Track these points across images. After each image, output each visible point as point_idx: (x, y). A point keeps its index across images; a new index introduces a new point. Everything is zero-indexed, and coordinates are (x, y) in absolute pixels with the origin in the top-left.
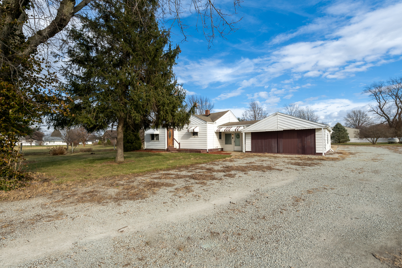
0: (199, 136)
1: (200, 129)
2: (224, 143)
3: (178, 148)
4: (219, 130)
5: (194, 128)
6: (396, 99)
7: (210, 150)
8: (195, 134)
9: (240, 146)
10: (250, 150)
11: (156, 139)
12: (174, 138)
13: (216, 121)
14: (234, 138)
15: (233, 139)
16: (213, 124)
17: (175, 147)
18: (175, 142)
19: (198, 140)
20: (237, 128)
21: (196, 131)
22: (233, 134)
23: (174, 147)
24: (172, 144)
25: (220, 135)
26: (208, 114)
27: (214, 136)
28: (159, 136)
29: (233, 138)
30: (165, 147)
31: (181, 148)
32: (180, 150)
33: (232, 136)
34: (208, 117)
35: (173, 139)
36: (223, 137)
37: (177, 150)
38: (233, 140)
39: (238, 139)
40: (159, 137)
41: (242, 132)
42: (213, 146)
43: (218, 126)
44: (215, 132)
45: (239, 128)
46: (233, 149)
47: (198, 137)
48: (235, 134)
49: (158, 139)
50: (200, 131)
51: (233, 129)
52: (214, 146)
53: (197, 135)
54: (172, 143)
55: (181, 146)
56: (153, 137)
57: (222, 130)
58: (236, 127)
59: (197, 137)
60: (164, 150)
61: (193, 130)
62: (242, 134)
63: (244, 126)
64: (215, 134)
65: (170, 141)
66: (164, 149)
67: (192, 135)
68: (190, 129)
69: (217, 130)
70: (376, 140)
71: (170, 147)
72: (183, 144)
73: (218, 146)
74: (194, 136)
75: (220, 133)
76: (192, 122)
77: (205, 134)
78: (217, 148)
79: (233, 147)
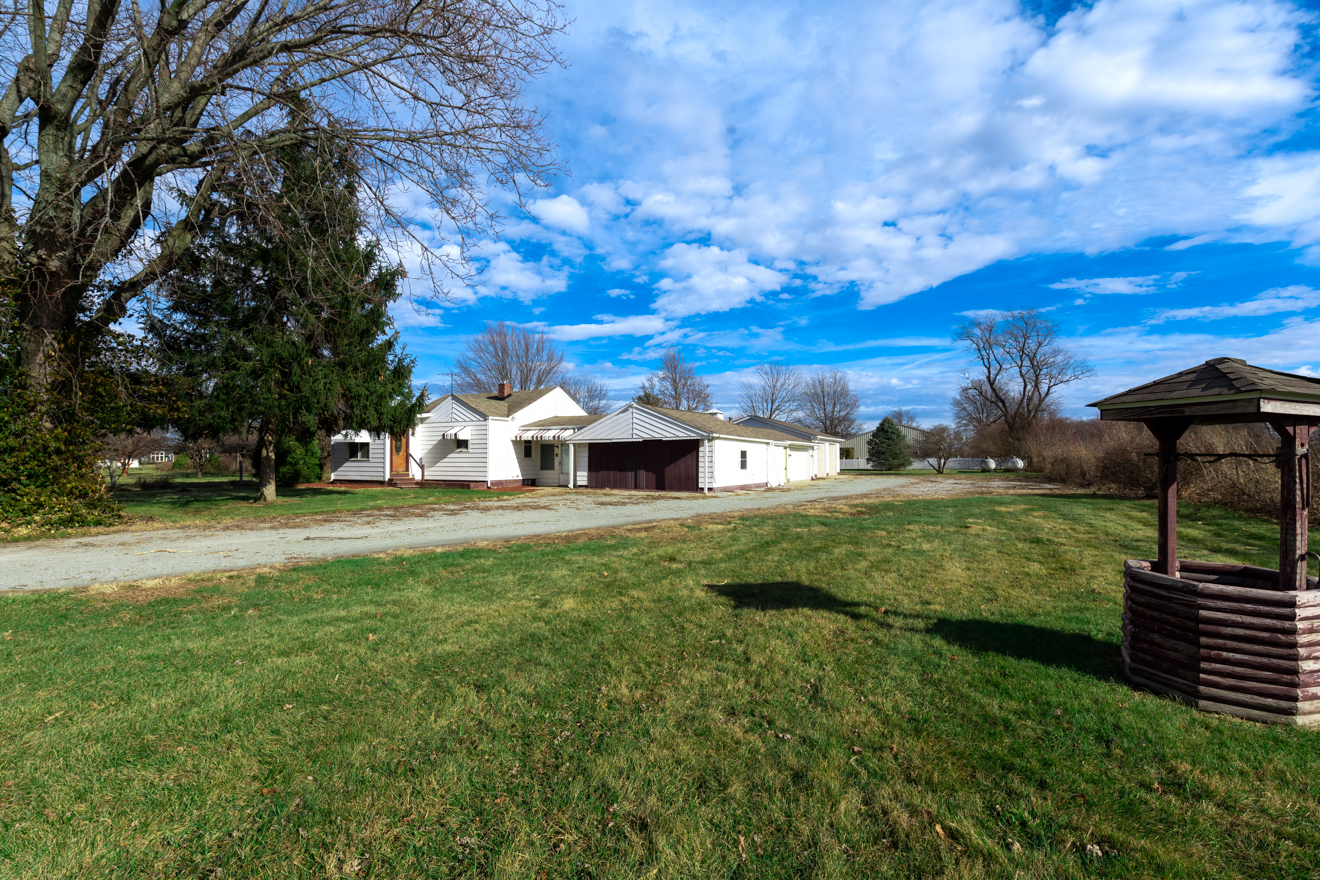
0: (470, 451)
1: (474, 433)
2: (539, 468)
3: (418, 477)
4: (520, 437)
5: (459, 428)
6: (1022, 361)
7: (493, 483)
8: (462, 444)
10: (585, 483)
11: (362, 457)
12: (410, 452)
13: (516, 415)
14: (559, 455)
15: (557, 458)
16: (507, 421)
17: (411, 476)
18: (412, 463)
19: (467, 460)
20: (557, 432)
21: (461, 437)
22: (557, 447)
23: (408, 475)
24: (404, 469)
25: (525, 449)
26: (506, 395)
28: (371, 447)
29: (557, 455)
30: (384, 476)
31: (426, 478)
32: (424, 484)
33: (555, 450)
34: (501, 402)
35: (408, 456)
36: (536, 453)
37: (417, 483)
39: (567, 457)
40: (371, 451)
41: (567, 442)
42: (504, 473)
43: (521, 427)
44: (512, 441)
45: (560, 433)
46: (557, 481)
47: (468, 452)
48: (562, 447)
49: (366, 455)
50: (474, 437)
53: (467, 447)
54: (404, 465)
55: (426, 473)
56: (355, 450)
57: (528, 436)
59: (465, 453)
60: (381, 483)
61: (456, 434)
62: (568, 447)
63: (571, 430)
64: (511, 447)
65: (399, 460)
66: (381, 479)
67: (455, 446)
68: (449, 433)
69: (517, 437)
70: (945, 463)
71: (398, 475)
72: (433, 469)
73: (519, 474)
74: (459, 450)
75: (528, 443)
76: (454, 415)
77: (484, 446)
78: (516, 478)
79: (557, 477)
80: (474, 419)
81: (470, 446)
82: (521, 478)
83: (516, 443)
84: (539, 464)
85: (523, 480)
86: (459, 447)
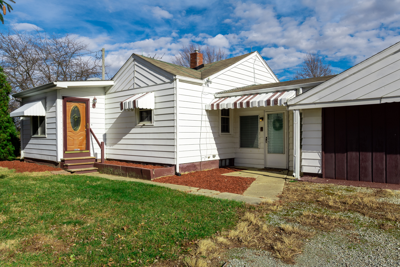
0: (155, 124)
1: (159, 100)
2: (238, 145)
4: (218, 105)
5: (140, 95)
7: (187, 166)
8: (145, 115)
9: (283, 153)
10: (317, 170)
11: (41, 133)
12: (91, 127)
14: (266, 129)
15: (262, 133)
16: (201, 84)
17: (92, 156)
18: (93, 141)
19: (152, 136)
20: (273, 96)
22: (262, 119)
23: (89, 154)
24: (84, 146)
25: (222, 122)
26: (198, 65)
27: (204, 124)
28: (47, 121)
29: (262, 129)
30: (56, 156)
33: (261, 124)
35: (88, 132)
36: (235, 126)
38: (261, 136)
39: (277, 132)
40: (47, 126)
41: (290, 108)
42: (198, 153)
43: (219, 93)
44: (207, 111)
45: (280, 95)
46: (262, 162)
47: (152, 126)
48: (268, 118)
49: (44, 131)
50: (159, 106)
51: (260, 99)
52: (204, 153)
53: (150, 119)
57: (228, 103)
58: (271, 94)
59: (149, 126)
61: (135, 102)
62: (290, 114)
63: (296, 90)
64: (206, 118)
66: (53, 159)
67: (137, 118)
68: (128, 101)
69: (212, 105)
72: (116, 147)
73: (216, 152)
74: (141, 124)
75: (225, 112)
76: (136, 81)
77: (171, 117)
78: (212, 159)
79: (262, 156)
80: (159, 82)
81: (154, 118)
82: (217, 158)
83: (211, 113)
84: (238, 140)
85: (221, 160)
86: (142, 120)
